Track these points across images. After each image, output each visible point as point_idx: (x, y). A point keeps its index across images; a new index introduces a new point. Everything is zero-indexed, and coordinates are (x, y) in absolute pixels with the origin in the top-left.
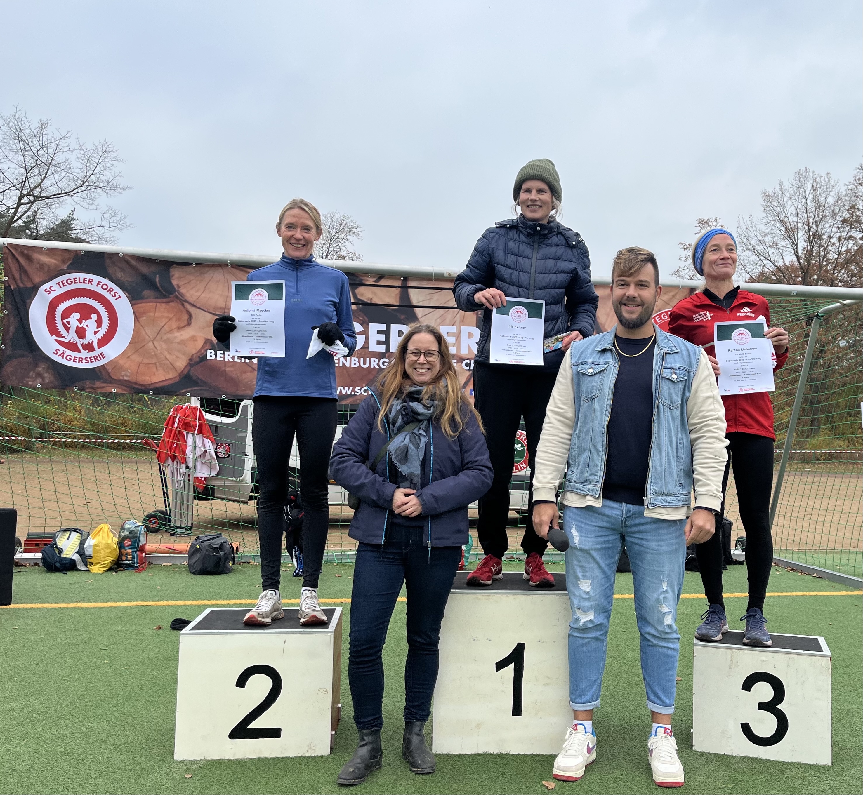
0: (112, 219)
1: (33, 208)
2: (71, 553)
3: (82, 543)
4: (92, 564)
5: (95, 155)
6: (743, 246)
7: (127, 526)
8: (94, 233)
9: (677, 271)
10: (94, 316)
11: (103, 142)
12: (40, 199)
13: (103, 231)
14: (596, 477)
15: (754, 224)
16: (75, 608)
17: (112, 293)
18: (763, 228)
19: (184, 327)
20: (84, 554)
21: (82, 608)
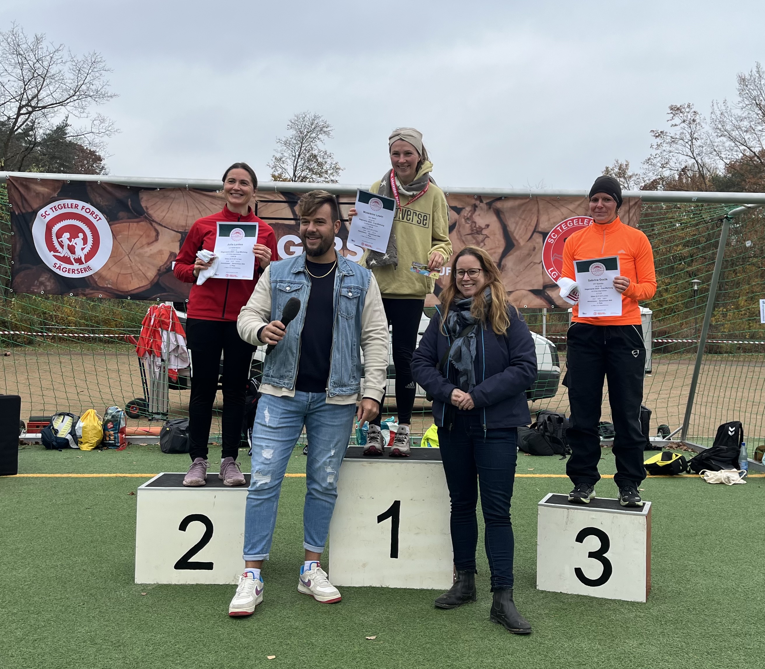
0: (101, 126)
1: (31, 117)
2: (65, 433)
3: (74, 426)
4: (82, 443)
5: (85, 66)
6: (718, 131)
7: (110, 411)
8: (85, 139)
9: (649, 160)
10: (81, 235)
11: (92, 54)
12: (37, 109)
13: (93, 137)
14: (291, 374)
15: (729, 109)
16: (67, 478)
17: (94, 215)
18: (739, 112)
19: (153, 242)
20: (75, 435)
21: (72, 478)
